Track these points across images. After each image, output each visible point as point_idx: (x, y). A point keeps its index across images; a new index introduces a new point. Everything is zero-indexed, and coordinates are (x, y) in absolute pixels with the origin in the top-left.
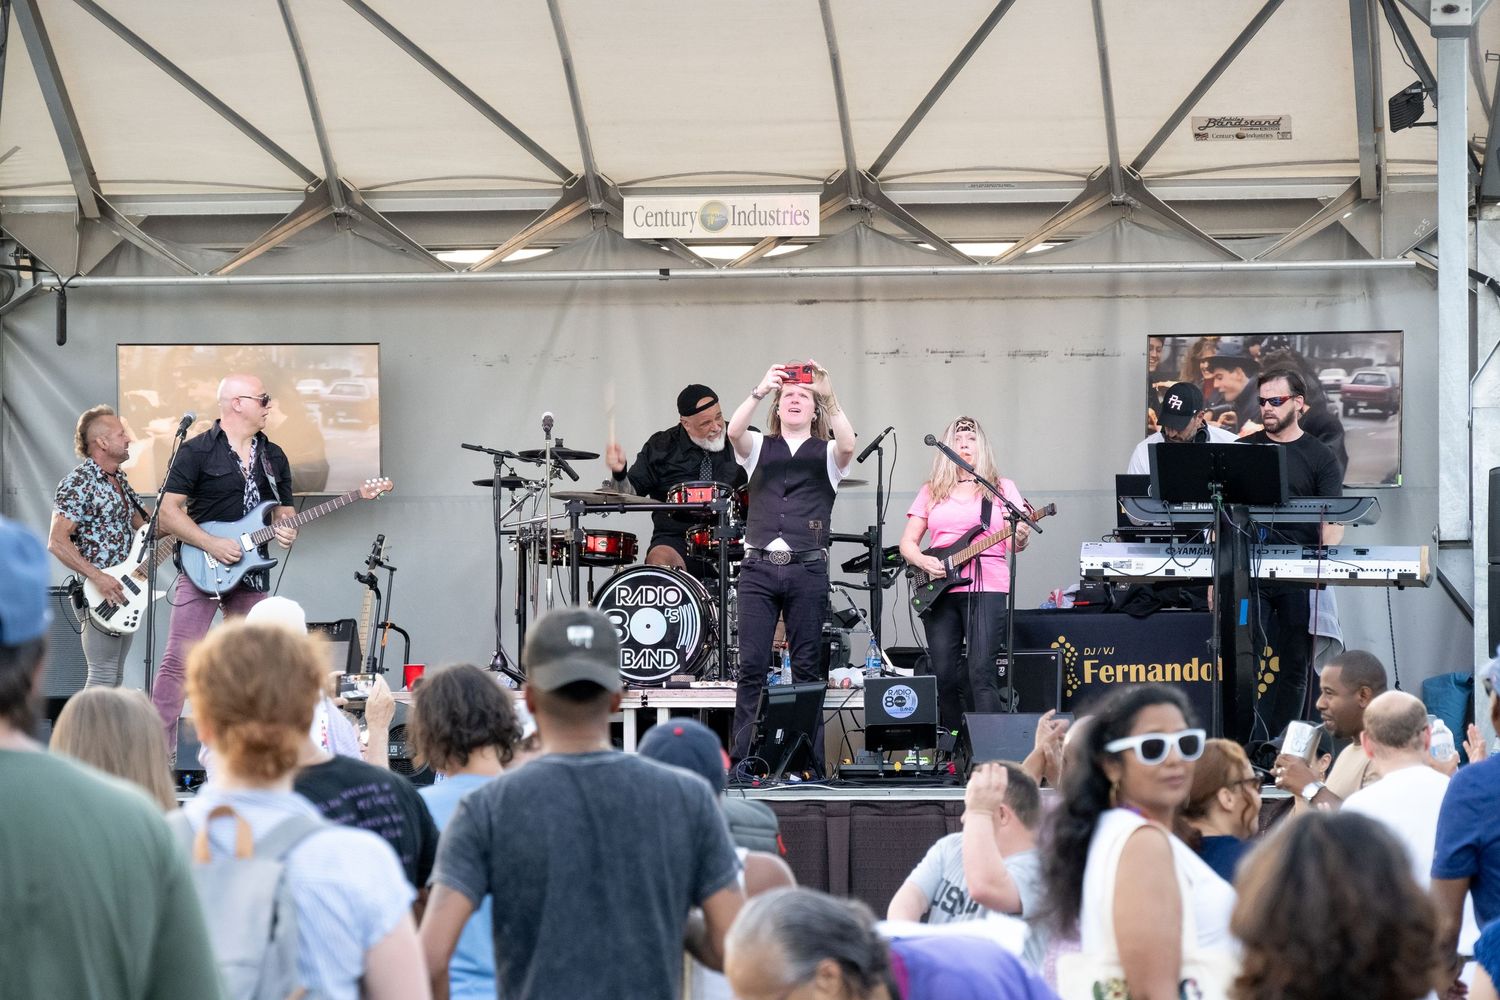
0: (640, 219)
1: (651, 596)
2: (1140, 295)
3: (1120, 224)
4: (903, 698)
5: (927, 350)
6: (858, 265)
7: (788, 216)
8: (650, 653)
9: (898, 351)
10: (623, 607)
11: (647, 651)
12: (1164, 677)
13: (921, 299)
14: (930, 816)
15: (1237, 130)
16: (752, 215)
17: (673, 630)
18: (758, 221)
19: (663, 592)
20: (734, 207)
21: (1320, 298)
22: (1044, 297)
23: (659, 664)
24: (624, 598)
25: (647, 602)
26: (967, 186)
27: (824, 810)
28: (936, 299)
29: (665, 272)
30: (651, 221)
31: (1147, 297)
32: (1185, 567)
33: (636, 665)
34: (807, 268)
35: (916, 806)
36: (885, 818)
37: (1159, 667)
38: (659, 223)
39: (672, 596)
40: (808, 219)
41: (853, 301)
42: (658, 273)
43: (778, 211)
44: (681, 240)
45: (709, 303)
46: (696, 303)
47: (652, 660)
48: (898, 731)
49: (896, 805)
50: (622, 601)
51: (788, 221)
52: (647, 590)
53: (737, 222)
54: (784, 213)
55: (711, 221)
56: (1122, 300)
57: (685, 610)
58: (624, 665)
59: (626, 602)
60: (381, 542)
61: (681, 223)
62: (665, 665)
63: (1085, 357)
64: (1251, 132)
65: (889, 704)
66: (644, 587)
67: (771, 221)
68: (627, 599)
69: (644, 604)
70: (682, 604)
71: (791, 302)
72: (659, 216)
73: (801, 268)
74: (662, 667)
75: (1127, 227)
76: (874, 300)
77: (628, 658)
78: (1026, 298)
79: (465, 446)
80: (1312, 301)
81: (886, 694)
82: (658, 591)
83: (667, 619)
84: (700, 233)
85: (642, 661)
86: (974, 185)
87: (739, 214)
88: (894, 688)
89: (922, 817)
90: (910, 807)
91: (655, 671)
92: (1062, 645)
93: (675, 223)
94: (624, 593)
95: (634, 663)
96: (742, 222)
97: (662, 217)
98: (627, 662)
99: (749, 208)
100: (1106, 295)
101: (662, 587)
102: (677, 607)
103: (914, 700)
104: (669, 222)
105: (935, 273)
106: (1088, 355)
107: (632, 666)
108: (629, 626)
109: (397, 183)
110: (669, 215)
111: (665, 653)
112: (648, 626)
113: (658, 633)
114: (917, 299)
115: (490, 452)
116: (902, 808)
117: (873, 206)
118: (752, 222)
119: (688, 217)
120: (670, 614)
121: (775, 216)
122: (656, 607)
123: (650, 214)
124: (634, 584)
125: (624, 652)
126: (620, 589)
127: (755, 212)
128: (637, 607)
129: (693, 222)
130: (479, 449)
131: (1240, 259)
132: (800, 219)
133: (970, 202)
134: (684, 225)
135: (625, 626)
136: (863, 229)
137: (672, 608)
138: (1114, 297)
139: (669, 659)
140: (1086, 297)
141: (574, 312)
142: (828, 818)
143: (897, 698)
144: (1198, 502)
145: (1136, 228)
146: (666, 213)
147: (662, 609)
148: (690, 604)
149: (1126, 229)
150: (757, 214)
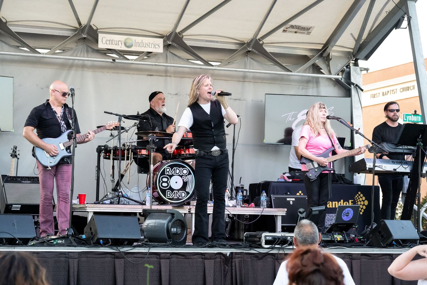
0: (104, 42)
1: (178, 171)
2: (251, 81)
3: (247, 58)
4: (348, 213)
5: (187, 94)
6: (167, 63)
7: (153, 45)
8: (177, 193)
9: (177, 94)
10: (168, 175)
11: (176, 191)
12: (332, 206)
13: (186, 77)
14: (387, 260)
15: (296, 30)
16: (141, 43)
17: (185, 184)
18: (143, 46)
19: (182, 170)
20: (135, 40)
21: (303, 87)
22: (223, 80)
23: (180, 196)
24: (168, 172)
25: (176, 174)
26: (205, 41)
27: (351, 257)
28: (190, 78)
29: (114, 60)
30: (108, 42)
31: (254, 82)
32: (405, 168)
33: (172, 197)
34: (160, 63)
35: (382, 256)
36: (372, 260)
37: (331, 203)
38: (110, 43)
39: (185, 172)
40: (159, 46)
41: (164, 76)
42: (111, 60)
43: (149, 43)
44: (117, 50)
45: (118, 73)
46: (113, 73)
47: (177, 195)
48: (342, 225)
49: (376, 256)
50: (167, 172)
51: (153, 47)
52: (176, 169)
53: (136, 46)
54: (151, 44)
55: (128, 44)
56: (246, 82)
57: (190, 177)
58: (167, 196)
59: (169, 173)
60: (16, 148)
61: (118, 44)
62: (182, 197)
63: (234, 100)
64: (300, 31)
65: (344, 215)
66: (175, 168)
67: (147, 46)
68: (169, 172)
69: (175, 174)
70: (188, 175)
71: (145, 75)
72: (110, 41)
73: (159, 63)
74: (181, 198)
75: (249, 59)
76: (170, 76)
77: (169, 194)
78: (218, 80)
79: (105, 112)
80: (301, 87)
81: (344, 212)
82: (180, 170)
83: (183, 180)
84: (124, 48)
85: (174, 195)
86: (207, 41)
87: (137, 43)
88: (347, 209)
89: (385, 260)
90: (380, 256)
91: (178, 199)
92: (300, 194)
93: (116, 44)
94: (168, 170)
95: (171, 195)
96: (138, 46)
97: (111, 42)
98: (169, 195)
99: (140, 41)
100: (241, 81)
101: (182, 168)
102: (186, 176)
103: (352, 214)
104: (114, 43)
105: (201, 68)
106: (235, 100)
107: (170, 197)
108: (169, 182)
109: (18, 21)
110: (114, 41)
111: (182, 192)
112: (176, 182)
113: (180, 185)
114: (184, 77)
115: (117, 115)
116: (378, 257)
117: (176, 45)
118: (141, 46)
119: (120, 42)
120: (184, 178)
121: (148, 44)
122: (179, 175)
123: (107, 40)
124: (172, 167)
125: (168, 192)
126: (167, 168)
127: (142, 43)
128: (173, 175)
129: (122, 44)
130: (111, 114)
131: (291, 72)
132: (157, 46)
133: (205, 46)
134: (118, 45)
135: (168, 182)
136: (169, 52)
137: (185, 176)
138: (244, 81)
139: (183, 195)
140: (235, 81)
141: (73, 72)
142: (353, 260)
143: (347, 213)
144: (407, 145)
145: (251, 60)
146: (113, 40)
147: (181, 176)
148: (191, 175)
149: (249, 60)
150: (143, 43)
